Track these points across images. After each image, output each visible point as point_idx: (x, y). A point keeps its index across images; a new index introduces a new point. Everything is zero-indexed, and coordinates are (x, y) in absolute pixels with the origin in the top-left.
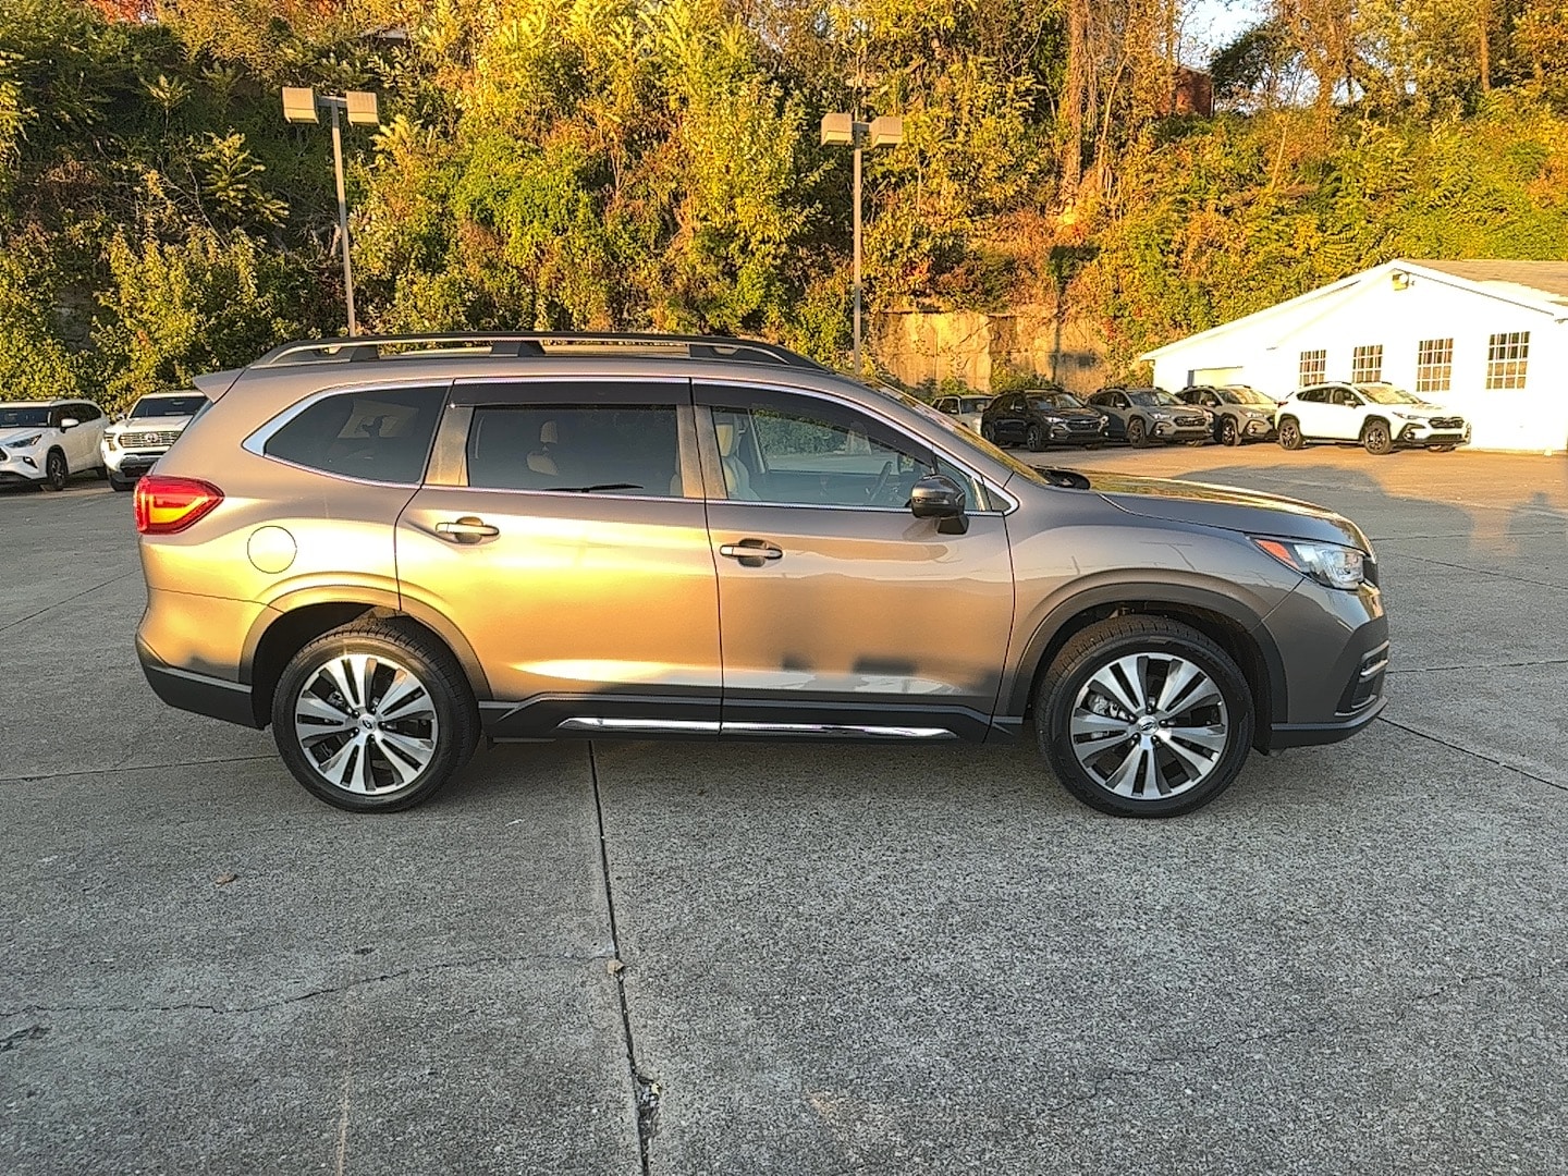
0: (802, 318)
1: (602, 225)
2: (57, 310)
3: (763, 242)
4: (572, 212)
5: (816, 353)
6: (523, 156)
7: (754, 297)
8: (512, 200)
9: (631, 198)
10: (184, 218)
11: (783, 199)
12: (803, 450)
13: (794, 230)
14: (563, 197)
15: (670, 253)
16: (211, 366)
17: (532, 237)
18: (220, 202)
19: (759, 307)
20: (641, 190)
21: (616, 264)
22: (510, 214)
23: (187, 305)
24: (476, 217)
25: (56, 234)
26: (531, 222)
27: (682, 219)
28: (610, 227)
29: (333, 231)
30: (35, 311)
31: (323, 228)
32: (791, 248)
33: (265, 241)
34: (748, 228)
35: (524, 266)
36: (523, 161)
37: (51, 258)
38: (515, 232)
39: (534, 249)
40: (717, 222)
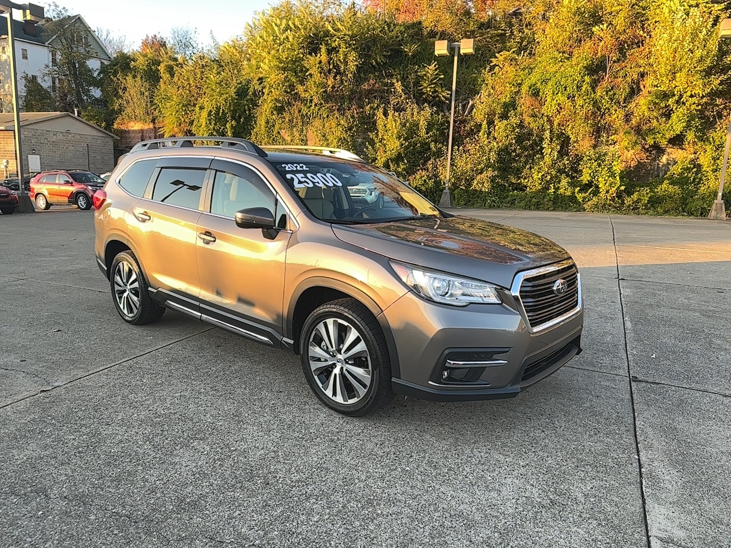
0: (711, 139)
1: (595, 93)
2: (357, 139)
3: (691, 96)
4: (579, 88)
5: (718, 159)
6: (561, 61)
7: (678, 128)
8: (550, 83)
9: (615, 78)
10: (408, 101)
11: (708, 72)
12: (692, 214)
13: (712, 89)
14: (576, 80)
15: (633, 105)
16: (404, 162)
17: (557, 101)
18: (424, 94)
19: (681, 133)
20: (621, 73)
21: (599, 112)
22: (547, 91)
23: (399, 138)
24: (530, 92)
25: (361, 110)
26: (558, 93)
27: (644, 87)
28: (599, 94)
29: (469, 103)
30: (349, 140)
31: (465, 102)
32: (712, 99)
33: (436, 109)
34: (682, 90)
35: (551, 115)
36: (561, 64)
37: (357, 119)
38: (549, 99)
39: (557, 106)
40: (663, 88)
